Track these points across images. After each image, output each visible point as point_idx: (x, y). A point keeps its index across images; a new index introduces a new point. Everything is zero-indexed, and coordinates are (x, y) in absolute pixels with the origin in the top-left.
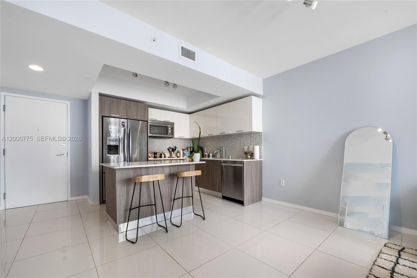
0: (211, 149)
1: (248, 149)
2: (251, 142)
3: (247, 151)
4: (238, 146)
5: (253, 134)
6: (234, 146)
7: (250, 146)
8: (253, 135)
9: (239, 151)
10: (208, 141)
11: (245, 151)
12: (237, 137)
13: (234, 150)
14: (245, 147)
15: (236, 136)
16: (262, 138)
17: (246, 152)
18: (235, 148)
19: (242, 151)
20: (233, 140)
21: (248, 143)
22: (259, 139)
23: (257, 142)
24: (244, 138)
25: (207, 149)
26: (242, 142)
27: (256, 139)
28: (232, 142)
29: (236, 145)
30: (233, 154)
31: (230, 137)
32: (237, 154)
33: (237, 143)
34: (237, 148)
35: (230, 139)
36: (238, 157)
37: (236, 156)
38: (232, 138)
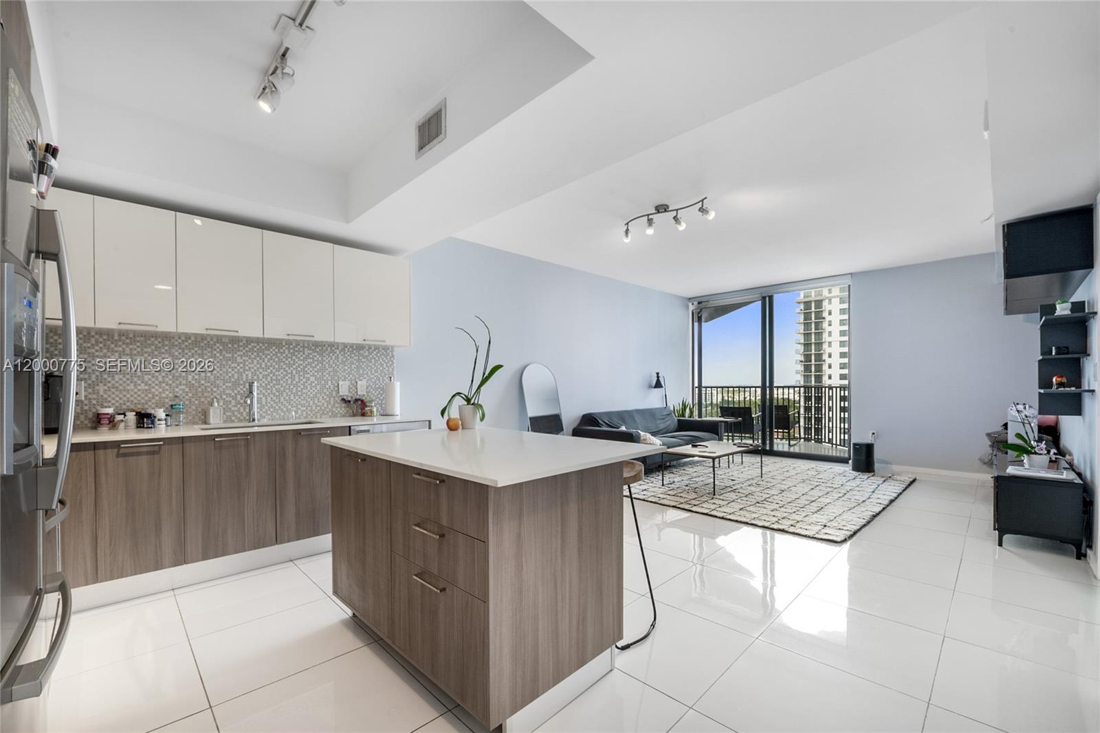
0: (143, 386)
1: (350, 388)
2: (361, 372)
3: (347, 396)
4: (312, 379)
5: (368, 350)
6: (293, 378)
7: (359, 382)
8: (367, 353)
9: (315, 396)
10: (113, 352)
11: (341, 394)
12: (307, 352)
13: (294, 391)
14: (341, 383)
15: (304, 347)
16: (393, 363)
17: (345, 398)
18: (296, 386)
19: (330, 396)
20: (287, 358)
21: (349, 374)
22: (385, 365)
23: (379, 372)
24: (337, 358)
25: (101, 388)
26: (330, 370)
27: (377, 364)
28: (284, 366)
29: (302, 378)
30: (290, 407)
31: (274, 348)
32: (307, 404)
33: (306, 369)
34: (307, 384)
35: (271, 355)
36: (312, 415)
37: (304, 413)
38: (282, 351)
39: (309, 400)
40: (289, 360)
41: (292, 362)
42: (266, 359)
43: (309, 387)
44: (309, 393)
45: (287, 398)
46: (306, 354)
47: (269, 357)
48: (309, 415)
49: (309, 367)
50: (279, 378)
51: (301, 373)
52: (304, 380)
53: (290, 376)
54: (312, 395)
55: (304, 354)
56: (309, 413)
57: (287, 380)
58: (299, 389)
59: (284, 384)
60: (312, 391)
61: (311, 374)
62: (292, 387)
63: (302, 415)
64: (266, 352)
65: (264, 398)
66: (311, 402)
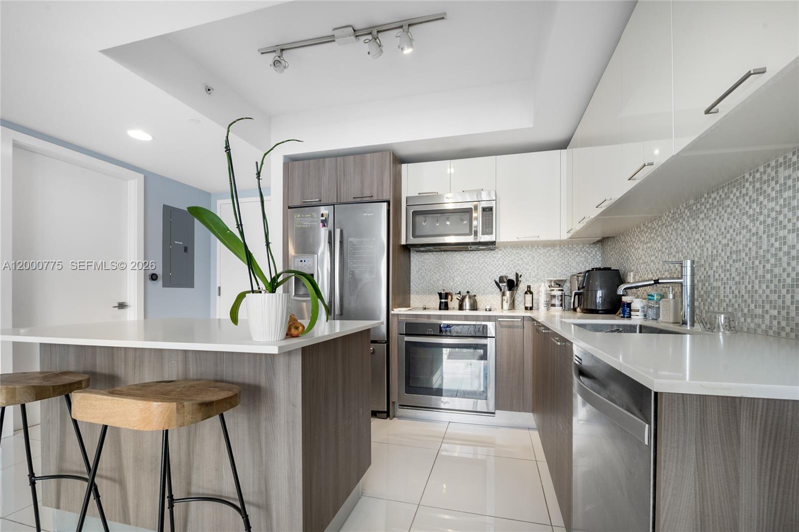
28: (747, 222)
29: (773, 240)
30: (752, 306)
31: (734, 190)
32: (780, 302)
33: (781, 218)
34: (781, 254)
35: (732, 205)
36: (788, 329)
37: (775, 323)
38: (744, 191)
39: (784, 291)
40: (754, 205)
41: (758, 210)
42: (726, 215)
43: (785, 259)
44: (785, 275)
45: (750, 287)
46: (782, 181)
47: (729, 210)
48: (783, 329)
49: (786, 210)
50: (741, 247)
51: (773, 230)
52: (777, 245)
53: (754, 239)
54: (789, 281)
55: (777, 182)
56: (783, 324)
57: (750, 249)
58: (768, 267)
59: (747, 259)
60: (789, 269)
61: (790, 226)
62: (757, 262)
63: (771, 327)
64: (727, 202)
65: (722, 288)
66: (789, 297)
